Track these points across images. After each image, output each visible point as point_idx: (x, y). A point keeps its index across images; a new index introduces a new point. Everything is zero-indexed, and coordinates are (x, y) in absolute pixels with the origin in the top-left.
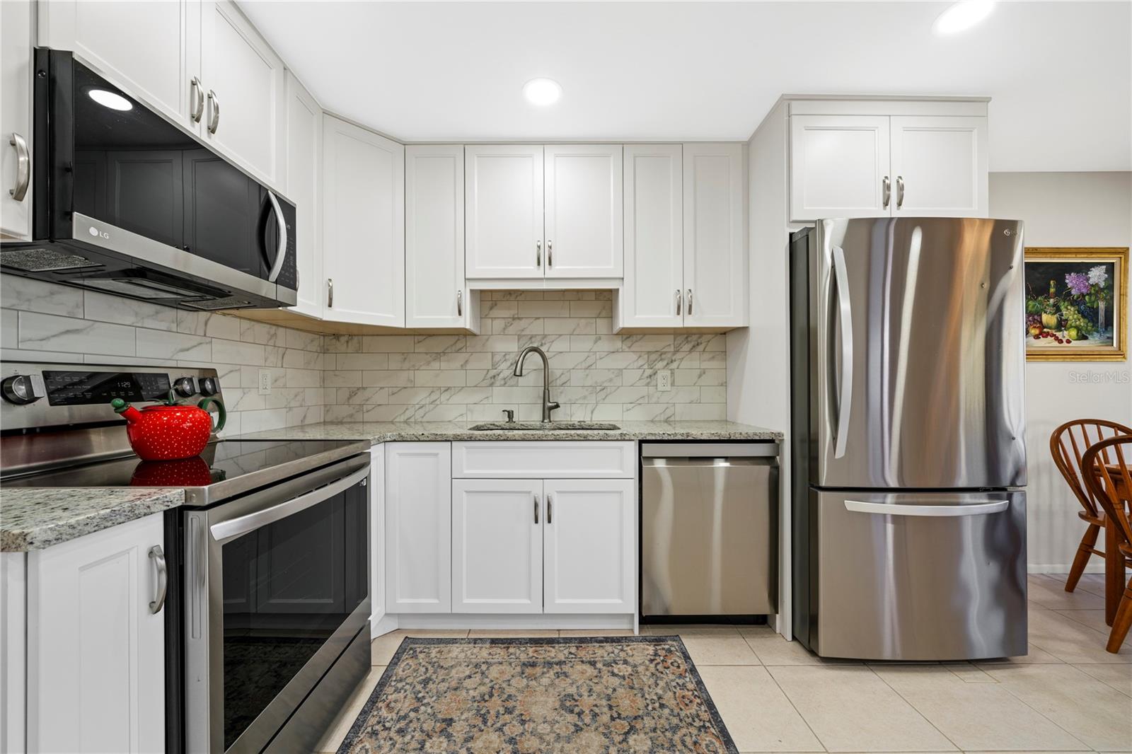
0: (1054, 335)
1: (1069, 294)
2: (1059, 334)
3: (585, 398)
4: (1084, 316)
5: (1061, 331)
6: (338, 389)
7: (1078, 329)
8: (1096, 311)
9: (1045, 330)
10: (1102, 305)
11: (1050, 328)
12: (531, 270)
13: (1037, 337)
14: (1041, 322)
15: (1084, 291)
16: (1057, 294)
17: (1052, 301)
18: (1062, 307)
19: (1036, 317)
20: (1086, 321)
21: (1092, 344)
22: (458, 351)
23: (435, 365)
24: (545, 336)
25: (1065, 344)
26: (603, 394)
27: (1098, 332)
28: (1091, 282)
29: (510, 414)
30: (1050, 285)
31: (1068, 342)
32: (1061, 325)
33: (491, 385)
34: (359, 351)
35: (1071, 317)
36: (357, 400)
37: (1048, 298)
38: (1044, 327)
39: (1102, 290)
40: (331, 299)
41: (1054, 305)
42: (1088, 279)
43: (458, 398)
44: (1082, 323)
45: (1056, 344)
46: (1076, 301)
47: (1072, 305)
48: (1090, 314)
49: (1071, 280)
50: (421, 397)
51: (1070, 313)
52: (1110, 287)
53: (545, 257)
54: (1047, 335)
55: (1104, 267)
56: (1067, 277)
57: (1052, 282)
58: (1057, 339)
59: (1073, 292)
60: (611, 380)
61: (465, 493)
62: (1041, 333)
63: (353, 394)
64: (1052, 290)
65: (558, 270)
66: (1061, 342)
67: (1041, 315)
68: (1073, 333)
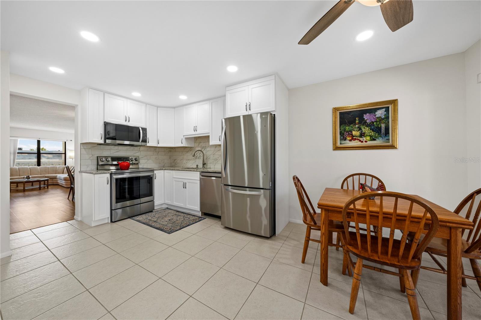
0: (358, 139)
1: (366, 122)
2: (361, 139)
3: (213, 162)
4: (373, 131)
5: (362, 137)
6: (172, 159)
7: (371, 136)
8: (380, 129)
9: (354, 138)
10: (383, 126)
11: (356, 137)
12: (194, 133)
13: (350, 140)
14: (352, 135)
15: (373, 120)
16: (359, 123)
17: (357, 126)
18: (362, 128)
19: (350, 133)
20: (375, 133)
21: (379, 142)
22: (191, 151)
23: (187, 154)
24: (206, 147)
25: (364, 143)
26: (217, 161)
27: (381, 137)
28: (377, 116)
29: (197, 166)
30: (356, 119)
31: (366, 142)
32: (362, 135)
33: (196, 159)
34: (175, 151)
35: (367, 132)
36: (175, 162)
37: (355, 124)
38: (354, 137)
39: (383, 119)
40: (158, 142)
41: (358, 127)
42: (375, 116)
43: (191, 162)
44: (373, 134)
45: (360, 143)
46: (369, 125)
47: (367, 126)
48: (378, 130)
49: (366, 117)
50: (185, 162)
51: (366, 130)
52: (387, 118)
53: (195, 130)
54: (355, 139)
55: (384, 109)
56: (364, 116)
57: (357, 118)
58: (360, 141)
59: (368, 121)
60: (218, 158)
61: (174, 181)
62: (352, 139)
63: (174, 161)
64: (357, 122)
65: (198, 132)
66: (362, 142)
67: (352, 132)
68: (368, 138)
